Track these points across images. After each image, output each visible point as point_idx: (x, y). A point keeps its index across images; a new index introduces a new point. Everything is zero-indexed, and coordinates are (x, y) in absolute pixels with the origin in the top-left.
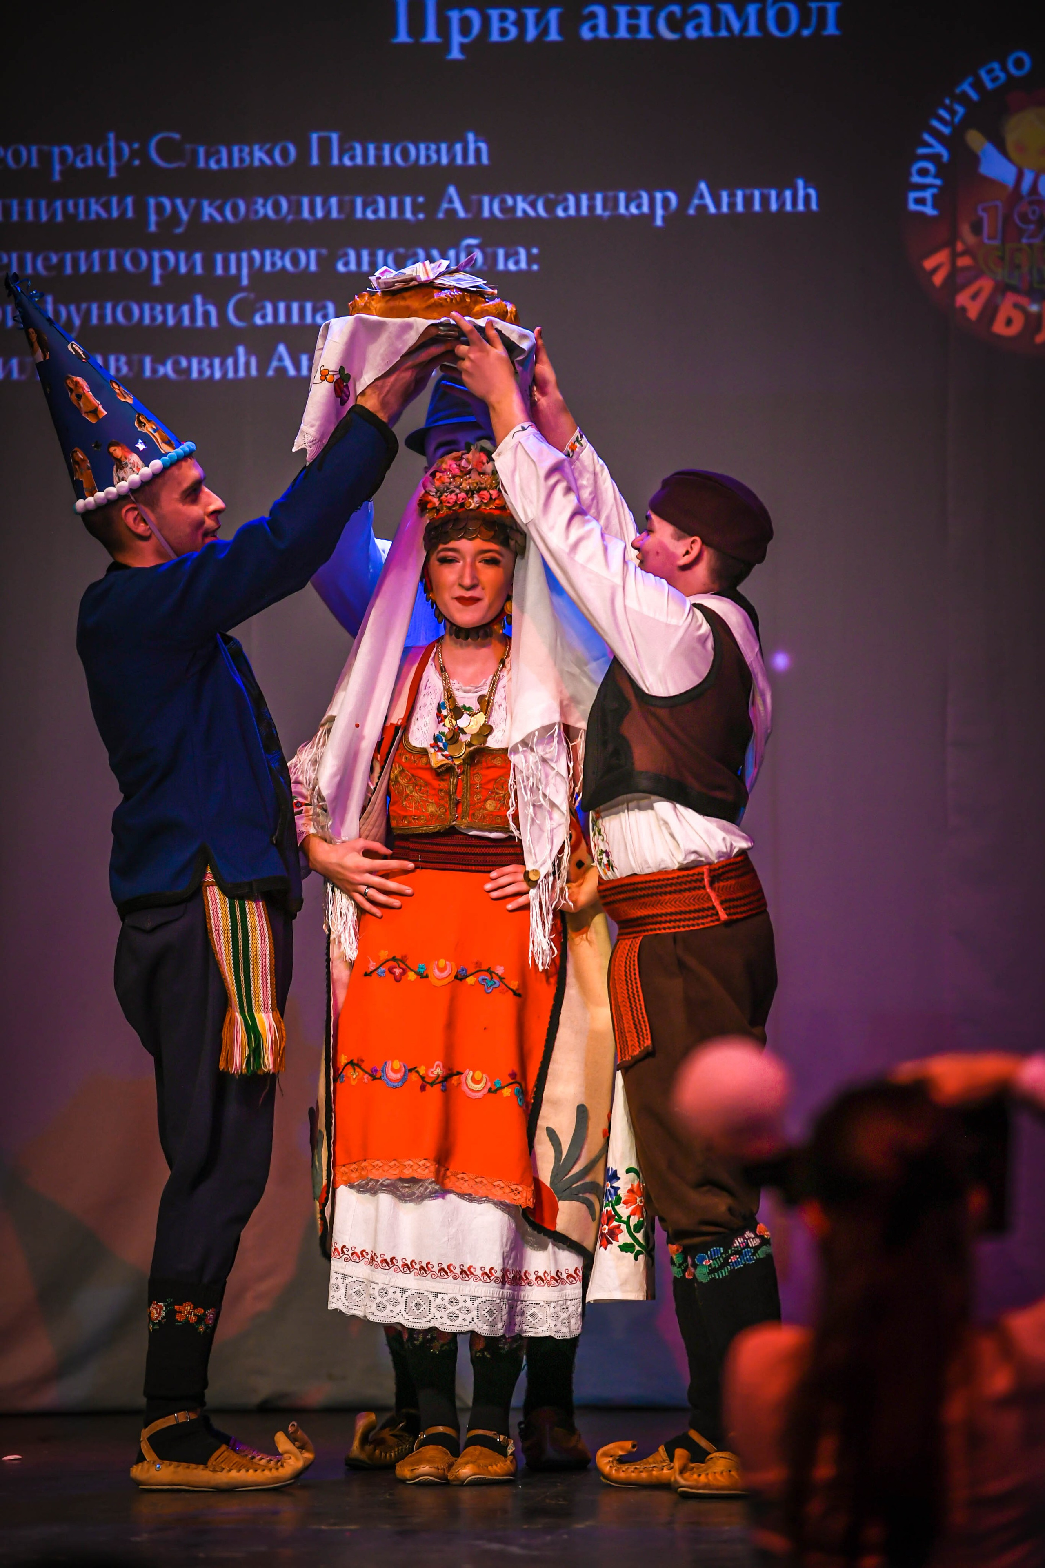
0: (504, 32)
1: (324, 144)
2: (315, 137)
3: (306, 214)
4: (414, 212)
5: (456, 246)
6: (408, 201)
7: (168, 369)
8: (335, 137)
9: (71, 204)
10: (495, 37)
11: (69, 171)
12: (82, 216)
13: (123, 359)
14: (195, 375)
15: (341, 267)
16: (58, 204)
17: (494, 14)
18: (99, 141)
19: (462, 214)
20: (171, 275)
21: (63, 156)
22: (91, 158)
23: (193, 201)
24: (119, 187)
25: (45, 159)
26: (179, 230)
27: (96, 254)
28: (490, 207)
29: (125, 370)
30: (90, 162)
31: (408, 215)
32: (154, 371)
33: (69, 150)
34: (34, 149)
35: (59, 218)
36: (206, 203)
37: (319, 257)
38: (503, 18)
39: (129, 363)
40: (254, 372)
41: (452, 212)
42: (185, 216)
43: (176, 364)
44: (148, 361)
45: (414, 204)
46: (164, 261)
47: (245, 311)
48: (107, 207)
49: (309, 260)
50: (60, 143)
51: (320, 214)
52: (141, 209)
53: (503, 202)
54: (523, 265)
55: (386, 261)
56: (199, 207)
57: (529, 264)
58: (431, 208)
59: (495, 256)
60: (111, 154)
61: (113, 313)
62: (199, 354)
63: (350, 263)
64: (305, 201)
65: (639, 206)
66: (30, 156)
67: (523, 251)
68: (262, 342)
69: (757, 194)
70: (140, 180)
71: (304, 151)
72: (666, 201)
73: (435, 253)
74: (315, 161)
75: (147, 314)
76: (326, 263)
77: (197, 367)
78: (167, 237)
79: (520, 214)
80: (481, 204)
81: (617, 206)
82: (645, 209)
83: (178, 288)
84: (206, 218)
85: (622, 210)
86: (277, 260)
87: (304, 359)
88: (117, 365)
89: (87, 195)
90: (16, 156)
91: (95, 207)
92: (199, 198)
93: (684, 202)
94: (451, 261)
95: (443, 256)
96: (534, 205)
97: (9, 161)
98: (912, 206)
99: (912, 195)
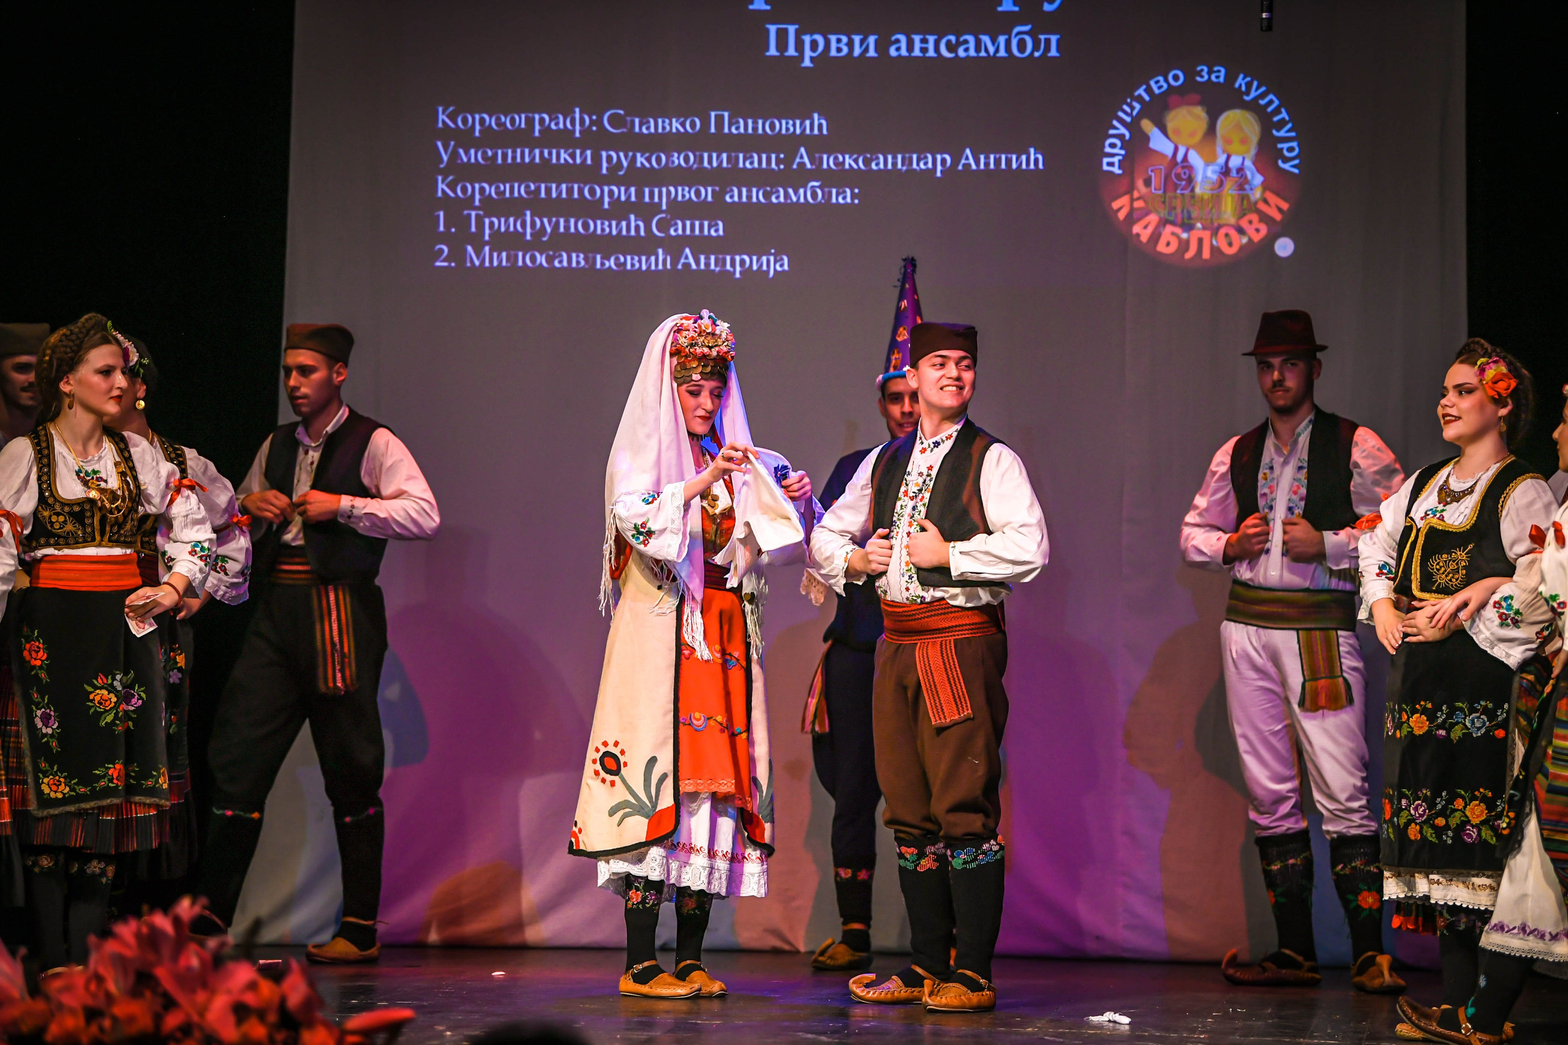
0: (839, 50)
1: (719, 120)
2: (713, 114)
3: (706, 164)
4: (777, 164)
5: (805, 187)
6: (773, 156)
7: (611, 263)
8: (726, 114)
9: (546, 151)
10: (833, 53)
11: (546, 130)
12: (554, 161)
13: (582, 256)
14: (629, 267)
15: (728, 199)
16: (537, 152)
17: (833, 38)
18: (568, 113)
19: (809, 166)
20: (615, 202)
21: (542, 120)
22: (562, 123)
23: (631, 154)
24: (582, 144)
25: (530, 122)
26: (621, 173)
27: (564, 186)
28: (828, 162)
29: (583, 263)
30: (561, 126)
31: (773, 165)
32: (603, 264)
33: (546, 117)
34: (523, 116)
35: (538, 161)
36: (638, 155)
37: (713, 191)
38: (839, 41)
39: (586, 259)
40: (669, 266)
41: (803, 164)
42: (625, 164)
43: (617, 259)
44: (598, 257)
45: (777, 158)
46: (611, 193)
47: (663, 226)
48: (573, 156)
49: (707, 193)
50: (539, 113)
51: (715, 164)
52: (597, 158)
53: (836, 158)
54: (849, 200)
55: (758, 196)
56: (634, 158)
57: (852, 198)
58: (789, 161)
59: (830, 193)
60: (577, 121)
61: (575, 226)
62: (632, 253)
63: (734, 196)
64: (706, 155)
65: (926, 164)
66: (521, 120)
67: (848, 191)
68: (675, 247)
69: (1003, 157)
70: (596, 140)
71: (706, 123)
72: (944, 161)
73: (791, 191)
74: (713, 130)
75: (598, 227)
76: (718, 196)
77: (630, 262)
78: (612, 178)
79: (847, 166)
80: (821, 159)
81: (911, 163)
82: (930, 165)
83: (619, 210)
84: (639, 165)
85: (915, 166)
86: (685, 193)
87: (702, 258)
88: (578, 260)
89: (558, 147)
90: (513, 121)
91: (564, 155)
92: (635, 151)
93: (956, 161)
94: (802, 196)
95: (796, 193)
96: (856, 161)
97: (508, 125)
98: (1105, 168)
99: (1106, 160)
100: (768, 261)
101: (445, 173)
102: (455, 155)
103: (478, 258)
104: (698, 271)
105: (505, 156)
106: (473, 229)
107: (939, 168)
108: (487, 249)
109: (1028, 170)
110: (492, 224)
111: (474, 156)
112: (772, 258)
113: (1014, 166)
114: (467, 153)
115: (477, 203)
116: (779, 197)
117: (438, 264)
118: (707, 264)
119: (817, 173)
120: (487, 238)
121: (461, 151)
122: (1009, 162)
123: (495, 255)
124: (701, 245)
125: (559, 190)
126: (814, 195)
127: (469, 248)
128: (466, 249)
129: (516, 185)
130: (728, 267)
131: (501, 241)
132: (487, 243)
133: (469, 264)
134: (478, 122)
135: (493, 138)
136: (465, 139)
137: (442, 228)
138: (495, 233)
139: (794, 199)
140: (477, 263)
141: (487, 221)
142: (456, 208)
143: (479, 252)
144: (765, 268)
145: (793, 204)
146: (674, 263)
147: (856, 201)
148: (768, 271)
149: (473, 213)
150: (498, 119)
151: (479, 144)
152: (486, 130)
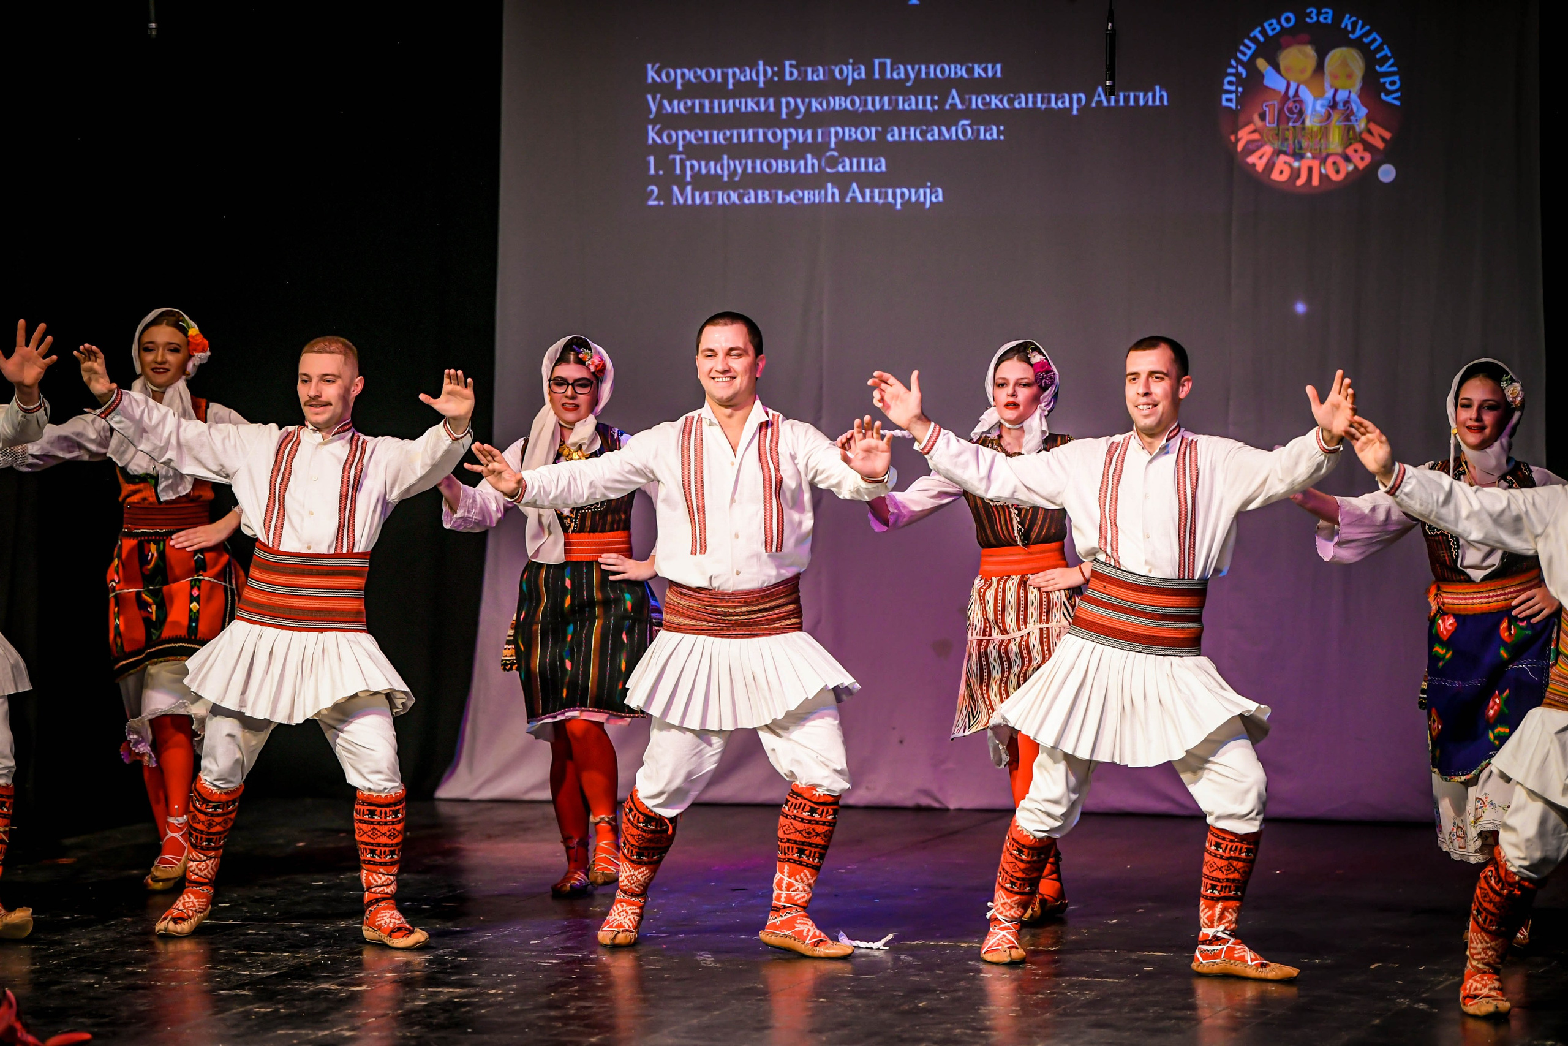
1: (883, 66)
2: (877, 62)
3: (870, 107)
4: (932, 105)
5: (956, 125)
6: (929, 98)
7: (791, 198)
8: (888, 62)
9: (737, 101)
11: (737, 83)
12: (743, 109)
13: (767, 193)
14: (806, 201)
15: (889, 138)
16: (731, 102)
18: (754, 66)
19: (959, 106)
20: (794, 144)
21: (734, 74)
22: (747, 75)
23: (807, 100)
24: (766, 93)
25: (725, 76)
26: (799, 117)
27: (751, 131)
28: (976, 102)
29: (768, 199)
30: (748, 78)
31: (929, 107)
32: (784, 199)
33: (737, 70)
34: (719, 71)
35: (731, 110)
36: (813, 100)
37: (877, 132)
39: (770, 195)
40: (837, 199)
41: (954, 105)
42: (802, 109)
43: (796, 194)
44: (780, 193)
45: (932, 100)
46: (790, 135)
47: (833, 162)
48: (758, 104)
49: (871, 133)
50: (733, 67)
51: (878, 107)
52: (778, 105)
53: (984, 99)
54: (995, 136)
55: (915, 134)
56: (810, 103)
57: (998, 135)
58: (942, 102)
59: (979, 131)
60: (760, 73)
61: (761, 166)
62: (808, 188)
63: (895, 135)
64: (870, 99)
65: (1063, 103)
66: (717, 75)
67: (994, 128)
68: (843, 182)
69: (1132, 95)
70: (776, 88)
71: (870, 71)
72: (1079, 99)
73: (944, 129)
74: (877, 76)
75: (780, 166)
76: (881, 135)
77: (809, 196)
78: (792, 121)
79: (993, 106)
80: (970, 100)
81: (1049, 102)
82: (1067, 104)
83: (797, 151)
84: (814, 109)
85: (1053, 104)
86: (851, 133)
87: (868, 191)
88: (764, 196)
89: (746, 97)
90: (708, 75)
91: (751, 104)
92: (810, 96)
93: (1089, 99)
94: (953, 133)
95: (948, 131)
96: (1001, 101)
97: (704, 78)
98: (1224, 103)
99: (1225, 96)
100: (925, 193)
101: (654, 122)
102: (661, 106)
103: (682, 195)
104: (864, 204)
105: (702, 106)
106: (678, 171)
107: (1075, 106)
108: (689, 188)
109: (1154, 107)
110: (692, 167)
111: (678, 107)
112: (928, 191)
113: (1142, 103)
114: (670, 104)
115: (681, 148)
116: (933, 136)
117: (651, 203)
118: (872, 197)
119: (967, 113)
120: (688, 178)
121: (666, 102)
122: (1136, 99)
123: (697, 194)
124: (867, 180)
125: (747, 135)
126: (965, 133)
127: (675, 188)
128: (671, 190)
129: (715, 133)
130: (890, 199)
131: (702, 182)
132: (689, 183)
133: (675, 203)
134: (680, 76)
135: (692, 90)
136: (668, 91)
137: (652, 172)
138: (696, 176)
139: (947, 136)
140: (681, 201)
141: (688, 163)
142: (664, 152)
143: (682, 191)
144: (922, 199)
145: (946, 141)
146: (843, 195)
147: (1002, 138)
148: (924, 203)
149: (678, 158)
150: (695, 72)
151: (681, 96)
152: (687, 84)
